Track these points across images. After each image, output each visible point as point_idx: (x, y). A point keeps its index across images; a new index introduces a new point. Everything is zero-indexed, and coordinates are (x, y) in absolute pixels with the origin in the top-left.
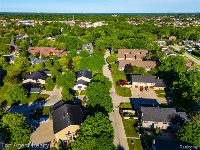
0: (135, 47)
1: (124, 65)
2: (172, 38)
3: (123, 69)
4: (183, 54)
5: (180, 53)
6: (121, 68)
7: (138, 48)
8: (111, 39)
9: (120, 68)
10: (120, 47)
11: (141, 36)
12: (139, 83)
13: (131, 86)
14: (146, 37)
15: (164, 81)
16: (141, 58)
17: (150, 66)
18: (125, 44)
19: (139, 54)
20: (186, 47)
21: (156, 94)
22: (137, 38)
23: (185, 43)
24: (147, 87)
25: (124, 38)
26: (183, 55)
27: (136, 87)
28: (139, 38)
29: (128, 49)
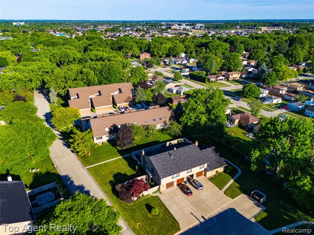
0: (104, 81)
1: (107, 130)
2: (144, 56)
3: (105, 139)
4: (181, 81)
5: (176, 80)
6: (101, 138)
7: (110, 82)
8: (39, 69)
9: (97, 139)
10: (69, 83)
11: (98, 57)
12: (175, 175)
13: (156, 188)
14: (111, 57)
15: (216, 151)
16: (126, 102)
17: (161, 119)
18: (80, 76)
19: (117, 92)
20: (172, 68)
21: (221, 189)
22: (92, 60)
23: (168, 63)
24: (192, 176)
25: (64, 62)
26: (179, 82)
27: (169, 185)
28: (95, 60)
29: (89, 85)
